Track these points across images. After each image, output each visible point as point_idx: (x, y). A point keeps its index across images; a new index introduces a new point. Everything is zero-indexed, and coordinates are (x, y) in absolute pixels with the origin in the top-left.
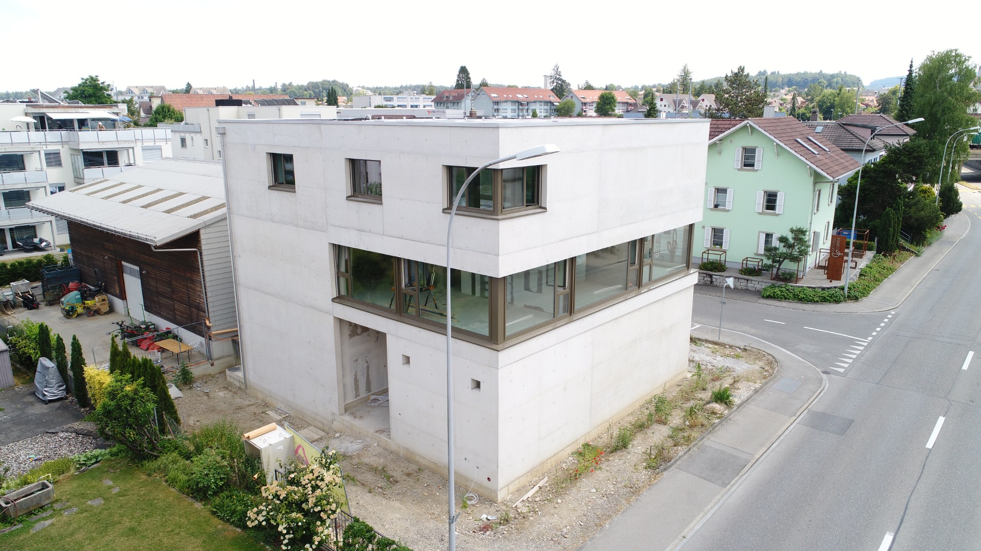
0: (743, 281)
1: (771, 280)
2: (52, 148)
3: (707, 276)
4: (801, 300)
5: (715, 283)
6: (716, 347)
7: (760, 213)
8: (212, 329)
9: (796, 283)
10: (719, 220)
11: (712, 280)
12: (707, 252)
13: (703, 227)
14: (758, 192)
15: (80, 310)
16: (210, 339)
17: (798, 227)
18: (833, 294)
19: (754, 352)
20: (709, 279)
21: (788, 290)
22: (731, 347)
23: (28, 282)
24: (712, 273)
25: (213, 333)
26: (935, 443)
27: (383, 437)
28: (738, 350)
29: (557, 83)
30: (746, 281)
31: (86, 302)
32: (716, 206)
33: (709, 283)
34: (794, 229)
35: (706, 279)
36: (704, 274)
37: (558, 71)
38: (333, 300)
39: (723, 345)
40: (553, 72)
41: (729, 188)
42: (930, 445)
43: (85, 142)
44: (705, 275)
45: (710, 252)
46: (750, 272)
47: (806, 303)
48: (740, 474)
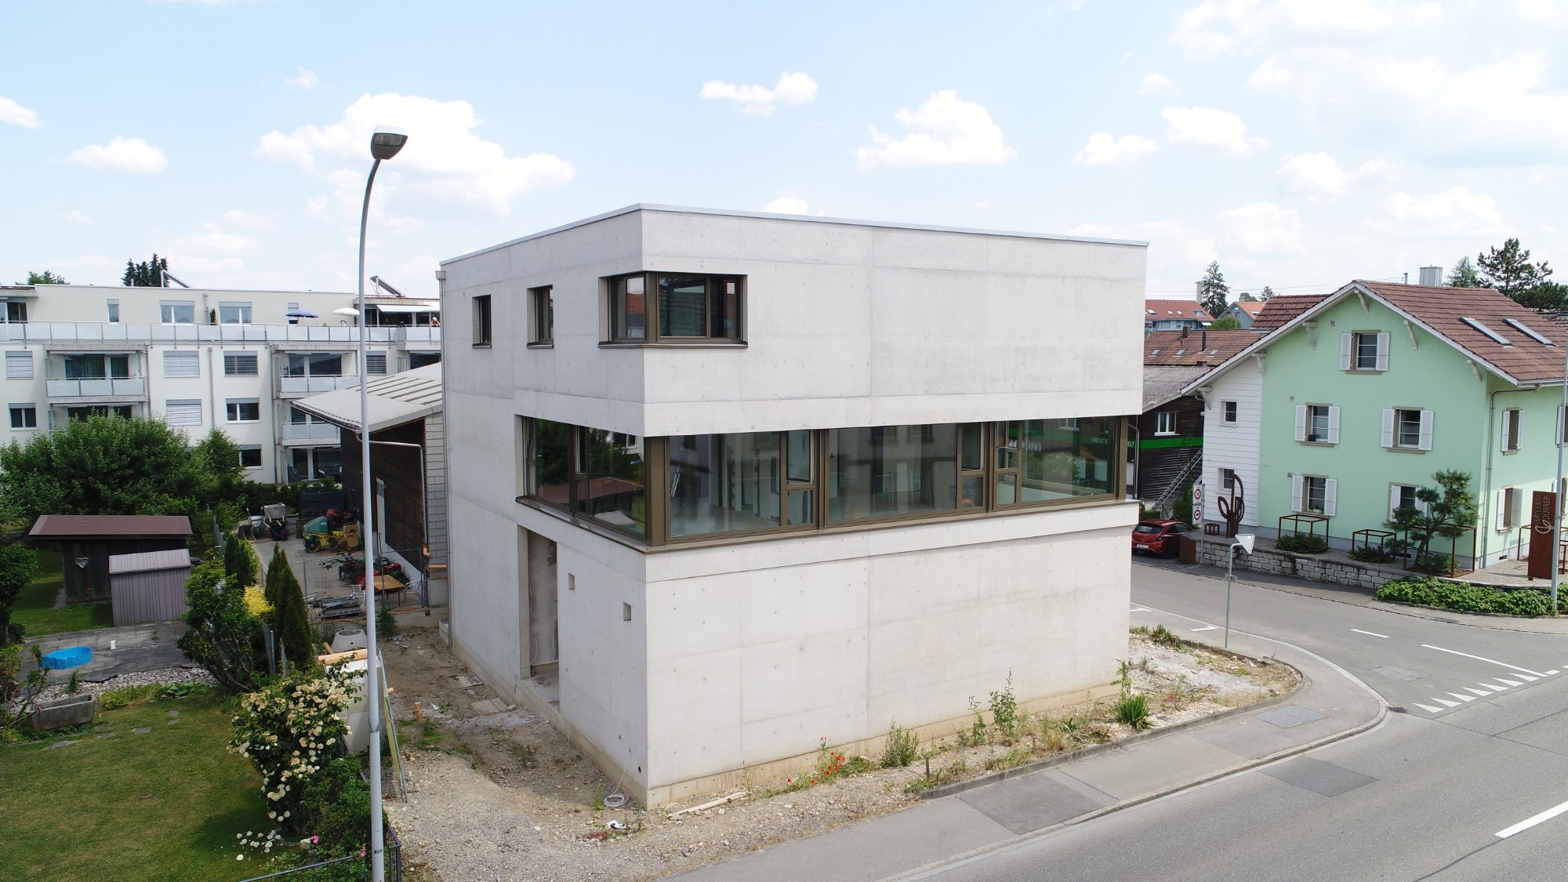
0: (1351, 569)
1: (1405, 569)
2: (376, 349)
3: (1287, 559)
4: (1453, 606)
5: (1301, 573)
6: (1215, 657)
7: (1389, 449)
8: (431, 561)
9: (1452, 577)
10: (1315, 461)
11: (1295, 566)
12: (1294, 518)
13: (1290, 475)
14: (1384, 410)
15: (324, 542)
16: (428, 576)
17: (1452, 471)
18: (1521, 599)
19: (1276, 668)
20: (1290, 565)
21: (1430, 587)
22: (1241, 658)
23: (283, 505)
24: (1295, 554)
25: (431, 566)
26: (1522, 831)
27: (554, 709)
28: (1252, 665)
29: (1214, 292)
30: (1356, 569)
31: (334, 532)
32: (1312, 438)
33: (1290, 571)
34: (1445, 473)
35: (1284, 564)
36: (1281, 555)
37: (1218, 273)
38: (518, 499)
39: (1229, 655)
40: (1207, 274)
41: (1331, 405)
42: (1504, 834)
43: (413, 341)
44: (1282, 558)
45: (1299, 518)
46: (1367, 555)
47: (1461, 613)
48: (1066, 822)
